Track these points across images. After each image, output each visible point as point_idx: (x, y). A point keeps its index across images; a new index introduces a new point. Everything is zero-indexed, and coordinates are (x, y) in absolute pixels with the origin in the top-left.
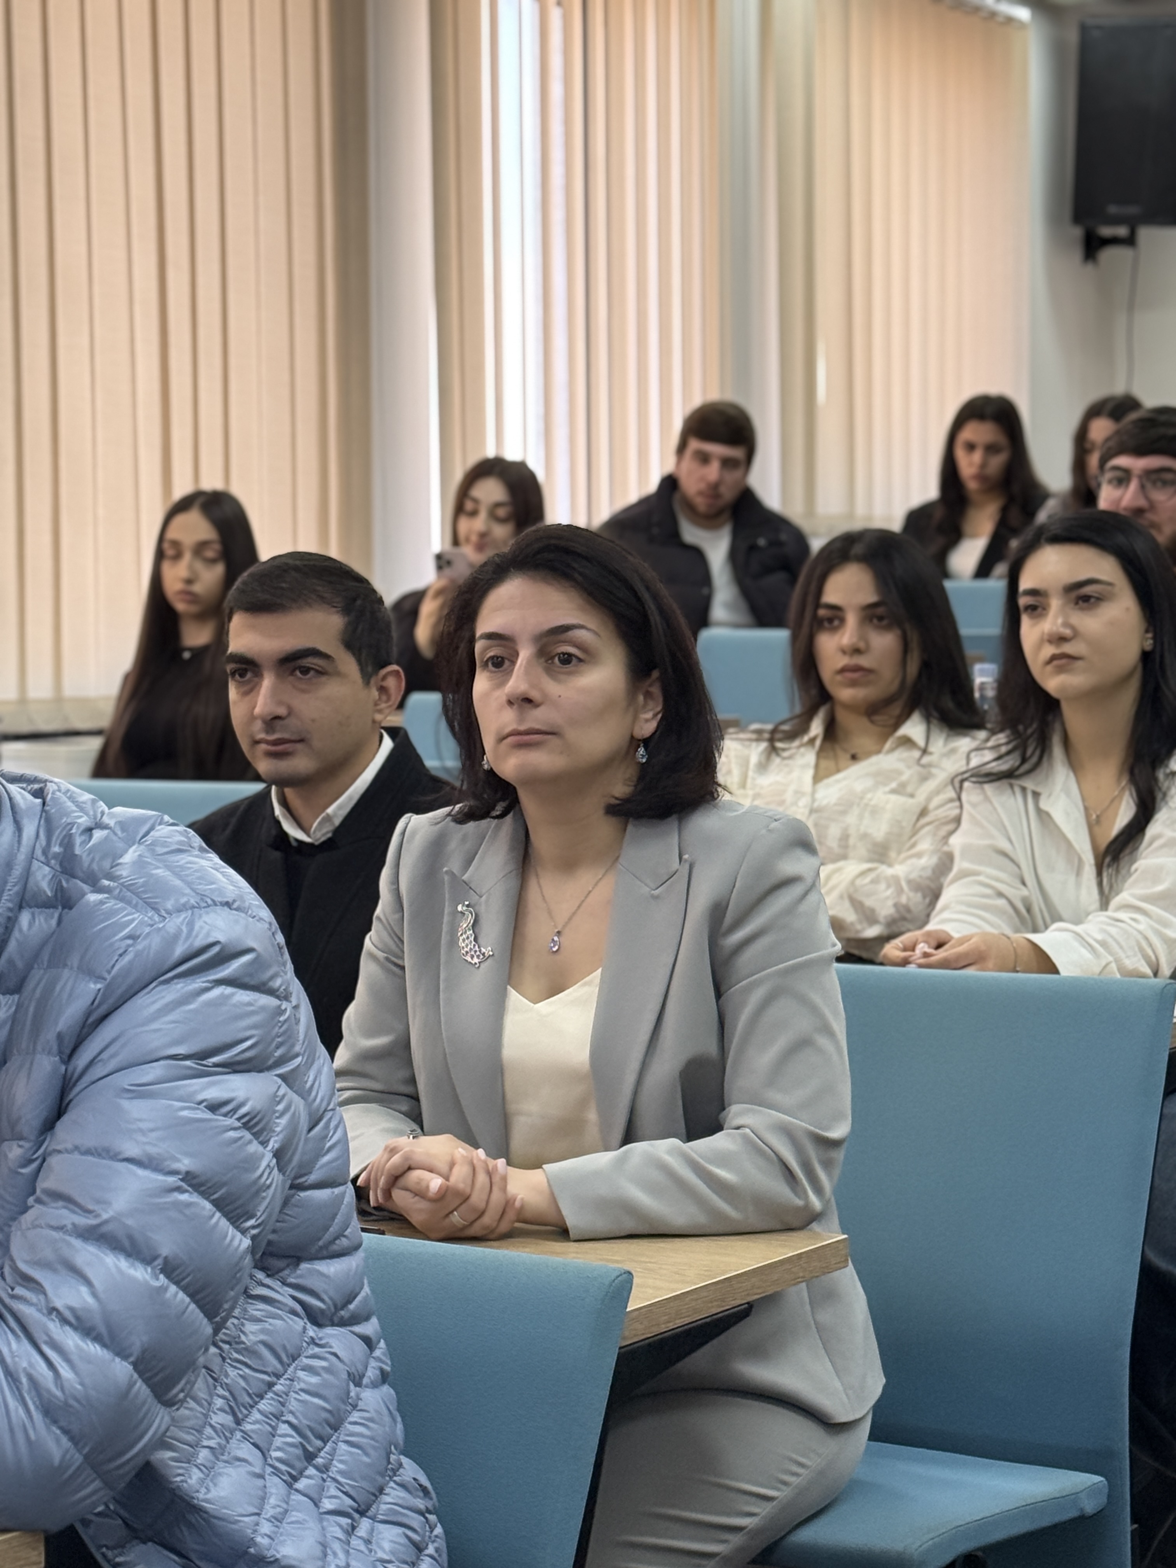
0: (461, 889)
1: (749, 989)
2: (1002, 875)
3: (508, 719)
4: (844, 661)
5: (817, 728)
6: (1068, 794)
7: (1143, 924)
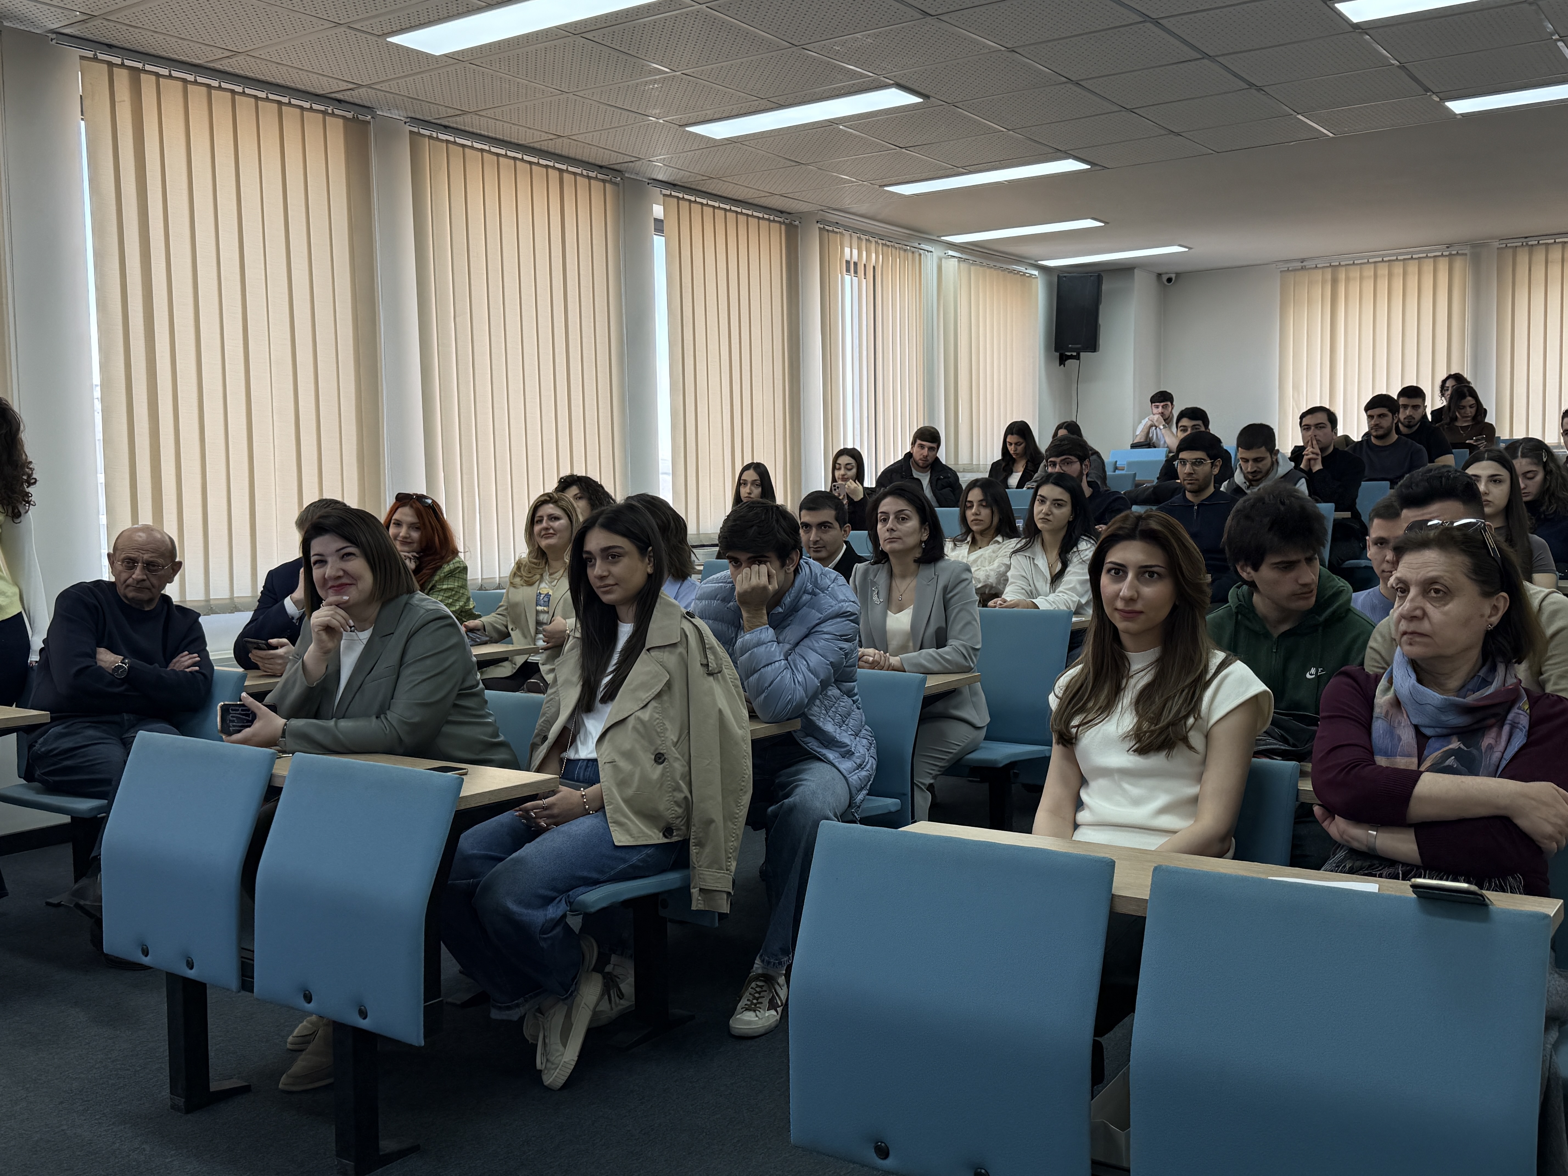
0: (874, 584)
1: (954, 609)
2: (1024, 583)
3: (887, 535)
4: (973, 518)
5: (969, 539)
6: (1043, 559)
7: (1066, 597)
